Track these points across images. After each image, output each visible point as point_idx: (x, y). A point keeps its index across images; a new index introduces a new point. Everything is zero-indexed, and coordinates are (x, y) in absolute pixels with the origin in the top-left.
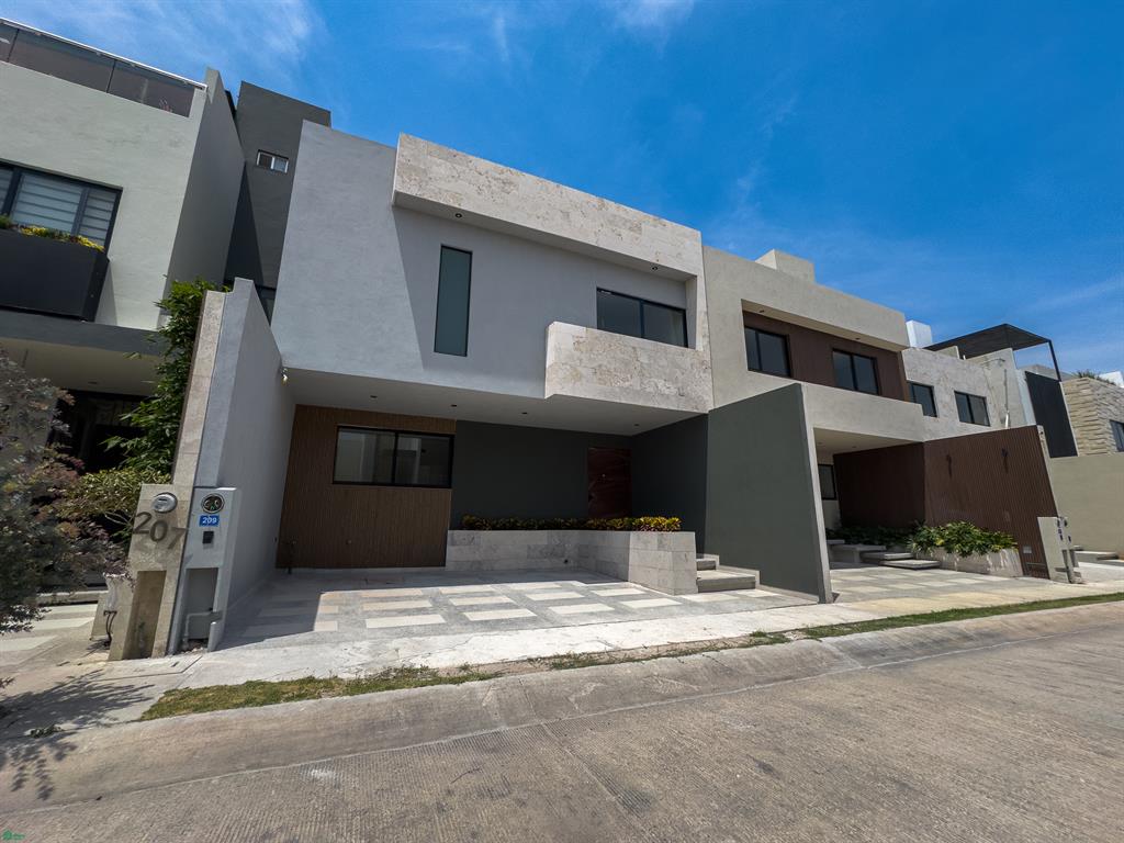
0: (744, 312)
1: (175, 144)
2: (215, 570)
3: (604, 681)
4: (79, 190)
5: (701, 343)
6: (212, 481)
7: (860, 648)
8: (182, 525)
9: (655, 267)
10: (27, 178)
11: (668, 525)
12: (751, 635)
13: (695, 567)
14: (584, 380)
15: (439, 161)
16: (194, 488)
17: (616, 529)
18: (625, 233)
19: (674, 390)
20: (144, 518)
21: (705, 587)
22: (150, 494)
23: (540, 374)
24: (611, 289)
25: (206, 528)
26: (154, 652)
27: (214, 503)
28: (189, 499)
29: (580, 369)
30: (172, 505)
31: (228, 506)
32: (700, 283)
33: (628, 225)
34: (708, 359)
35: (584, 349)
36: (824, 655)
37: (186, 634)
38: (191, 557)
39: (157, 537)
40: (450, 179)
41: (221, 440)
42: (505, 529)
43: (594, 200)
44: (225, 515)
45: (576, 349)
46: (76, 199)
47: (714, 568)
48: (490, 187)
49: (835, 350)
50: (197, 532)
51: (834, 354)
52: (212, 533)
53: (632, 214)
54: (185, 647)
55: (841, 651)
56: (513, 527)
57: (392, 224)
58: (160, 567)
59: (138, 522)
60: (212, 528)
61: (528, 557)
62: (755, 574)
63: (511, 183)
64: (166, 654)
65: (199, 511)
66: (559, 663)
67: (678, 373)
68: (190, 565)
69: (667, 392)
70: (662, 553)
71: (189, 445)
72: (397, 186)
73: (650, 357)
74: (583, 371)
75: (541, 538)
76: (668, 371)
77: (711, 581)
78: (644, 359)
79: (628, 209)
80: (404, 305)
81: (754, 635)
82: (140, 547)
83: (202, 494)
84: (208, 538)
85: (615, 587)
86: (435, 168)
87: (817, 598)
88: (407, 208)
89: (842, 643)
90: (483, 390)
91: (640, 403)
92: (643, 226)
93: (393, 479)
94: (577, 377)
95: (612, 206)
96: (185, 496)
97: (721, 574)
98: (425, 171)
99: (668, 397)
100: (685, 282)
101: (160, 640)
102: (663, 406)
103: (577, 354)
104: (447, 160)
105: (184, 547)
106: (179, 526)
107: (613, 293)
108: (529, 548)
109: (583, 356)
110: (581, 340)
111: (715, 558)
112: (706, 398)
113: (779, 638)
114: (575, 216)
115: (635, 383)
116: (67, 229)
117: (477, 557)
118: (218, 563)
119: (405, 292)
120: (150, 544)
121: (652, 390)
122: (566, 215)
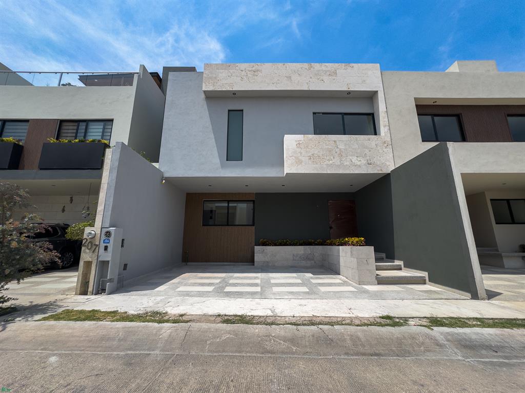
0: (417, 106)
1: (128, 98)
2: (109, 261)
3: (236, 335)
4: (102, 123)
5: (383, 130)
6: (107, 225)
7: (471, 340)
8: (97, 243)
9: (349, 93)
10: (91, 123)
11: (357, 242)
12: (380, 317)
13: (375, 268)
14: (303, 164)
15: (221, 71)
16: (102, 228)
17: (335, 245)
18: (325, 78)
19: (364, 162)
20: (85, 240)
21: (381, 281)
22: (88, 230)
23: (281, 163)
24: (323, 111)
25: (105, 245)
26: (89, 293)
27: (108, 234)
28: (99, 233)
29: (300, 158)
30: (94, 235)
31: (113, 236)
32: (381, 96)
33: (328, 73)
34: (389, 139)
35: (302, 147)
36: (427, 340)
37: (100, 287)
38: (100, 256)
39: (89, 248)
40: (228, 77)
41: (110, 208)
42: (281, 245)
43: (306, 65)
44: (112, 239)
45: (298, 147)
46: (102, 127)
47: (400, 269)
48: (247, 75)
49: (509, 115)
50: (103, 245)
51: (509, 119)
52: (107, 246)
53: (330, 66)
54: (100, 292)
55: (448, 340)
56: (285, 244)
57: (205, 107)
58: (90, 260)
59: (84, 242)
60: (108, 245)
61: (294, 260)
62: (425, 274)
63: (258, 71)
64: (92, 294)
65: (103, 237)
66: (228, 320)
67: (367, 151)
68: (100, 259)
69: (359, 163)
70: (352, 259)
71: (100, 211)
72: (204, 89)
73: (345, 145)
74: (303, 159)
75: (300, 250)
76: (359, 151)
77: (388, 278)
78: (342, 146)
79: (327, 64)
80: (212, 142)
81: (382, 318)
82: (85, 252)
83: (104, 230)
84: (106, 248)
85: (328, 278)
86: (220, 75)
87: (469, 295)
88: (212, 97)
89: (452, 334)
90: (251, 176)
91: (341, 172)
92: (337, 71)
93: (228, 223)
94: (299, 162)
95: (317, 66)
96: (98, 232)
97: (405, 273)
98: (215, 78)
99: (360, 166)
100: (371, 97)
101: (90, 289)
102: (357, 172)
103: (299, 150)
104: (225, 69)
105: (98, 252)
106: (96, 244)
107: (323, 113)
108: (294, 255)
109: (302, 151)
110: (301, 142)
111: (401, 263)
112: (388, 163)
113: (403, 321)
114: (295, 78)
115: (337, 161)
116: (99, 138)
117: (267, 260)
118: (109, 259)
119: (212, 136)
120: (88, 251)
121: (348, 163)
122: (289, 78)
